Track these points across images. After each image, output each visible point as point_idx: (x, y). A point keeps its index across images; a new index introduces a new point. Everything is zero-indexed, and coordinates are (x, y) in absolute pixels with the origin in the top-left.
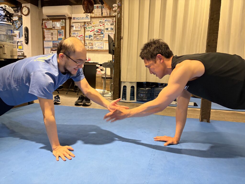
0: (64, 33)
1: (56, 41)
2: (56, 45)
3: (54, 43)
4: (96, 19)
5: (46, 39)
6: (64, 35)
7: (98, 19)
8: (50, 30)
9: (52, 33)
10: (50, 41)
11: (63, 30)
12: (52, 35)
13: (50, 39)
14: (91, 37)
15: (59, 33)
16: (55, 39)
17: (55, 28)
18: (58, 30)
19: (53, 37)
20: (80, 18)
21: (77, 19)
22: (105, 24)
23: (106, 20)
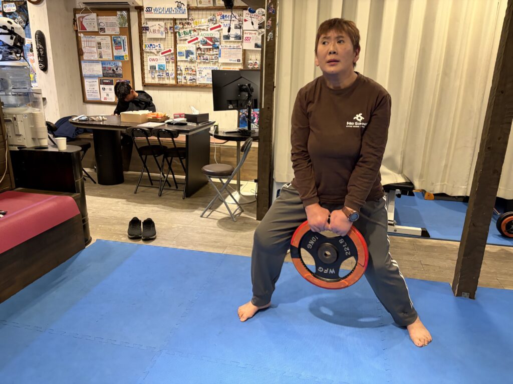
0: (127, 45)
1: (109, 62)
2: (111, 72)
3: (105, 67)
4: (201, 12)
5: (85, 57)
6: (126, 47)
7: (204, 12)
8: (93, 36)
9: (99, 43)
10: (97, 61)
11: (125, 38)
12: (100, 48)
13: (96, 57)
14: (191, 56)
15: (117, 44)
16: (107, 57)
17: (105, 32)
18: (112, 36)
19: (103, 53)
20: (162, 9)
21: (155, 11)
22: (221, 25)
23: (223, 15)
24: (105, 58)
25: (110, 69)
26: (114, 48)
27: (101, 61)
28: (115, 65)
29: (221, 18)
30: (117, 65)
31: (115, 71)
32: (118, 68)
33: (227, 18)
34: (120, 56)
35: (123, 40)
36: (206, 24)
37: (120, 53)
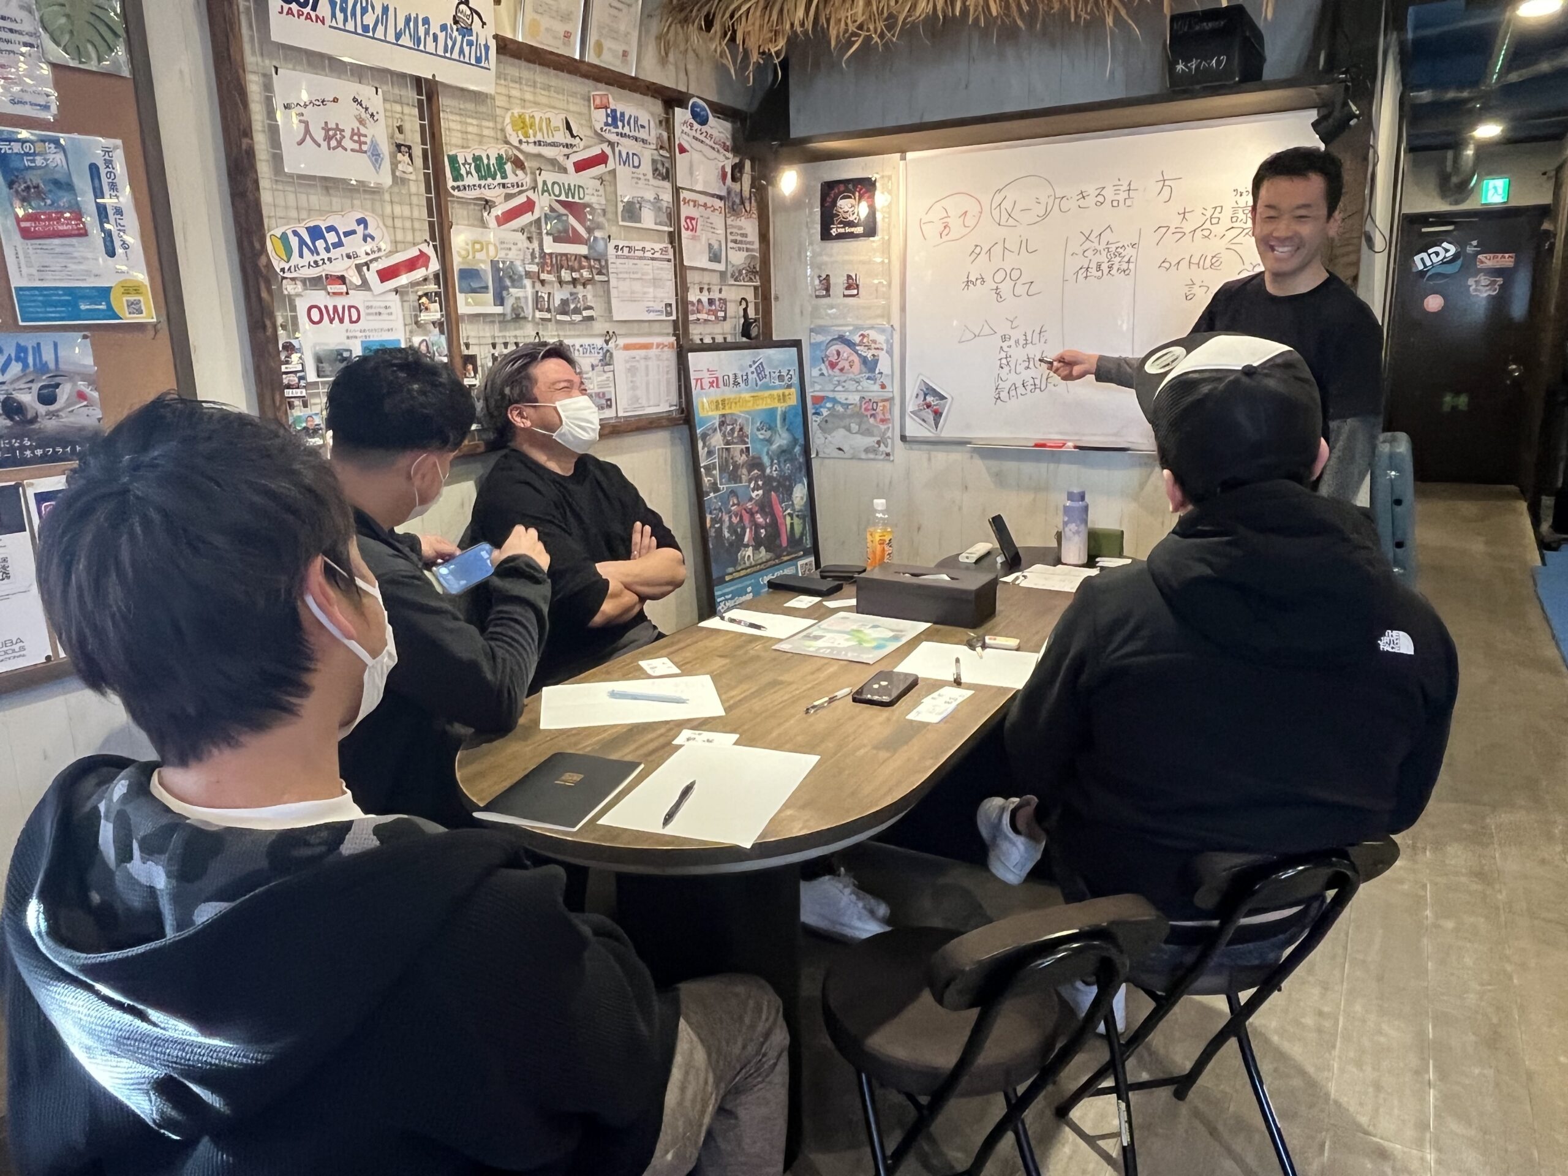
14: (512, 289)
15: (33, 194)
20: (379, 10)
21: (340, 16)
22: (608, 151)
23: (614, 111)
26: (6, 223)
28: (26, 365)
29: (606, 124)
30: (52, 365)
31: (30, 416)
32: (57, 385)
33: (627, 128)
34: (68, 291)
35: (94, 170)
36: (562, 137)
37: (73, 267)
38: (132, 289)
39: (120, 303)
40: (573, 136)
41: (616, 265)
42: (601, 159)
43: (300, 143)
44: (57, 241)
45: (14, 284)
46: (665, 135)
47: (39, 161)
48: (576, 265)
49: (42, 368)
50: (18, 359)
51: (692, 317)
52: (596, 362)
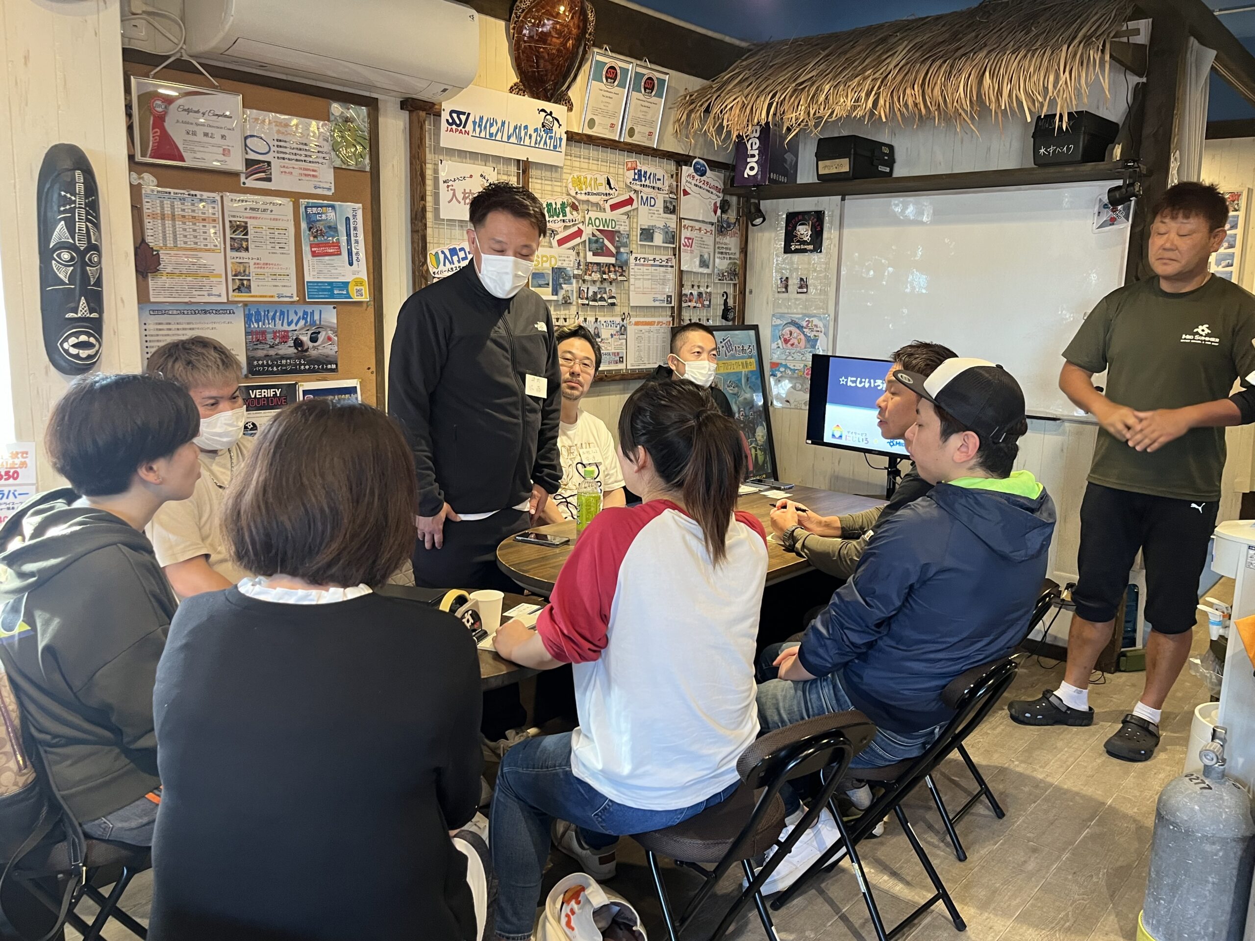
0: (361, 238)
1: (279, 308)
2: (288, 349)
3: (264, 333)
6: (360, 249)
8: (205, 196)
9: (239, 227)
10: (225, 308)
11: (355, 211)
12: (240, 246)
14: (564, 285)
15: (320, 235)
16: (274, 285)
17: (269, 180)
18: (304, 202)
19: (253, 270)
20: (499, 124)
21: (478, 130)
22: (634, 196)
23: (640, 171)
24: (261, 290)
25: (284, 338)
26: (306, 249)
27: (245, 304)
28: (306, 322)
29: (634, 179)
30: (318, 322)
31: (305, 348)
32: (319, 333)
33: (648, 181)
34: (330, 283)
35: (347, 219)
36: (604, 189)
37: (333, 271)
38: (359, 283)
39: (352, 290)
40: (611, 188)
41: (634, 269)
42: (630, 201)
43: (449, 202)
44: (327, 258)
45: (306, 280)
46: (675, 183)
47: (324, 217)
48: (607, 270)
49: (313, 323)
50: (303, 318)
51: (684, 305)
52: (614, 332)
